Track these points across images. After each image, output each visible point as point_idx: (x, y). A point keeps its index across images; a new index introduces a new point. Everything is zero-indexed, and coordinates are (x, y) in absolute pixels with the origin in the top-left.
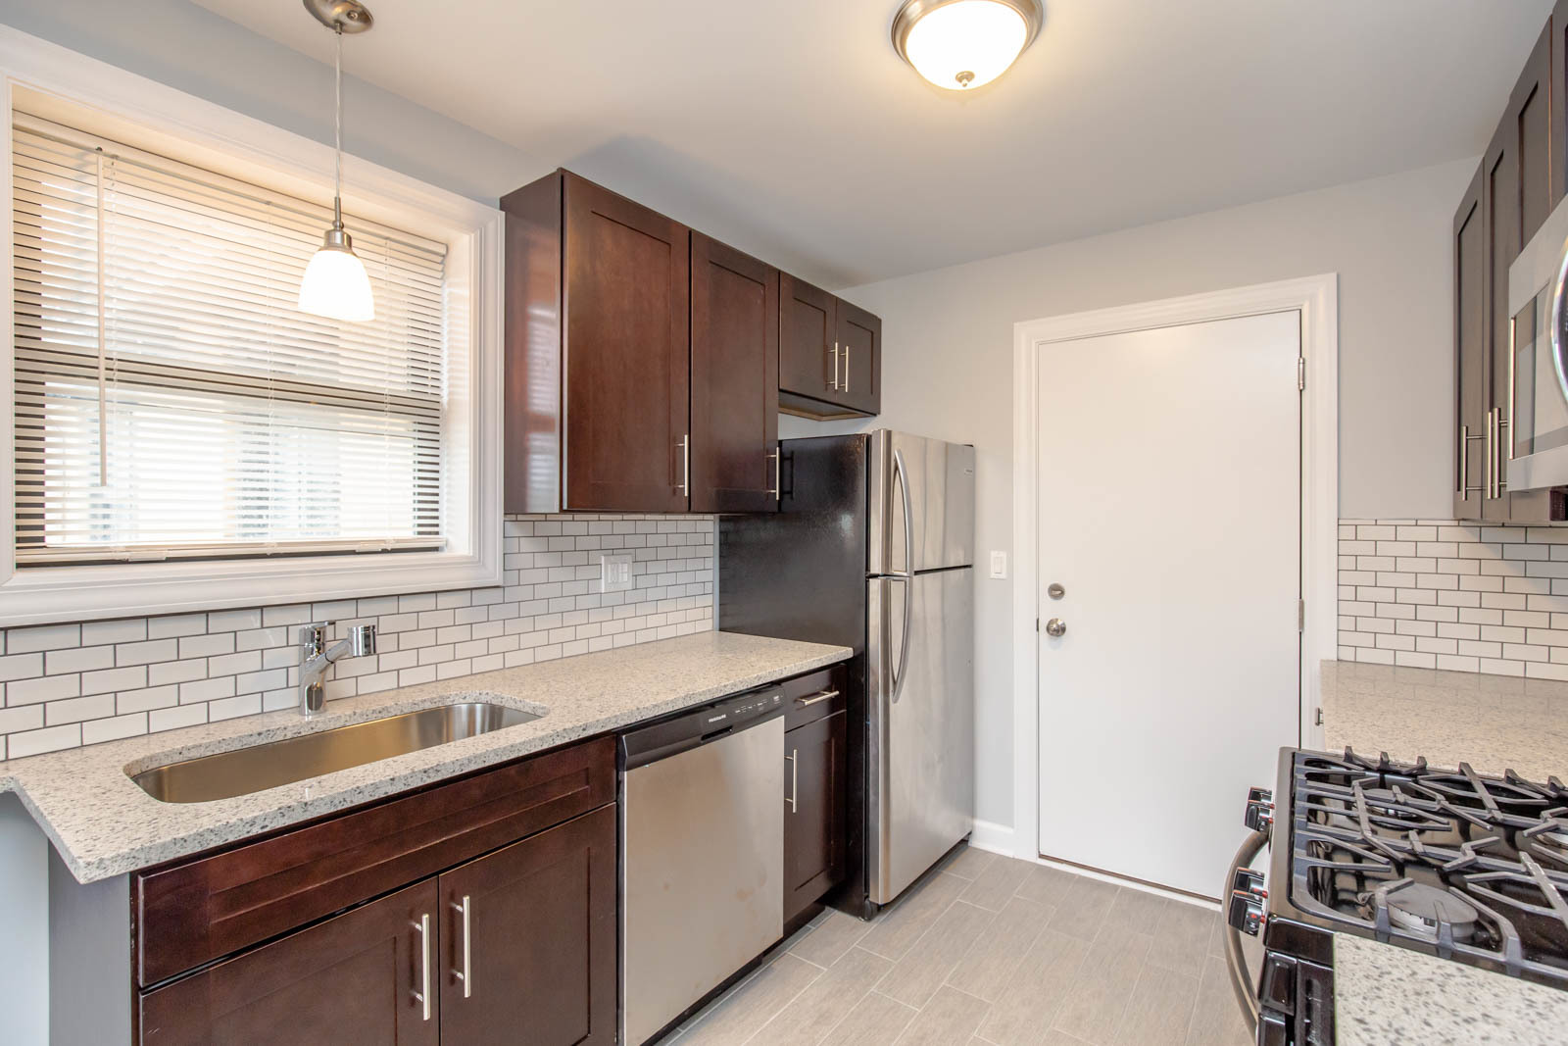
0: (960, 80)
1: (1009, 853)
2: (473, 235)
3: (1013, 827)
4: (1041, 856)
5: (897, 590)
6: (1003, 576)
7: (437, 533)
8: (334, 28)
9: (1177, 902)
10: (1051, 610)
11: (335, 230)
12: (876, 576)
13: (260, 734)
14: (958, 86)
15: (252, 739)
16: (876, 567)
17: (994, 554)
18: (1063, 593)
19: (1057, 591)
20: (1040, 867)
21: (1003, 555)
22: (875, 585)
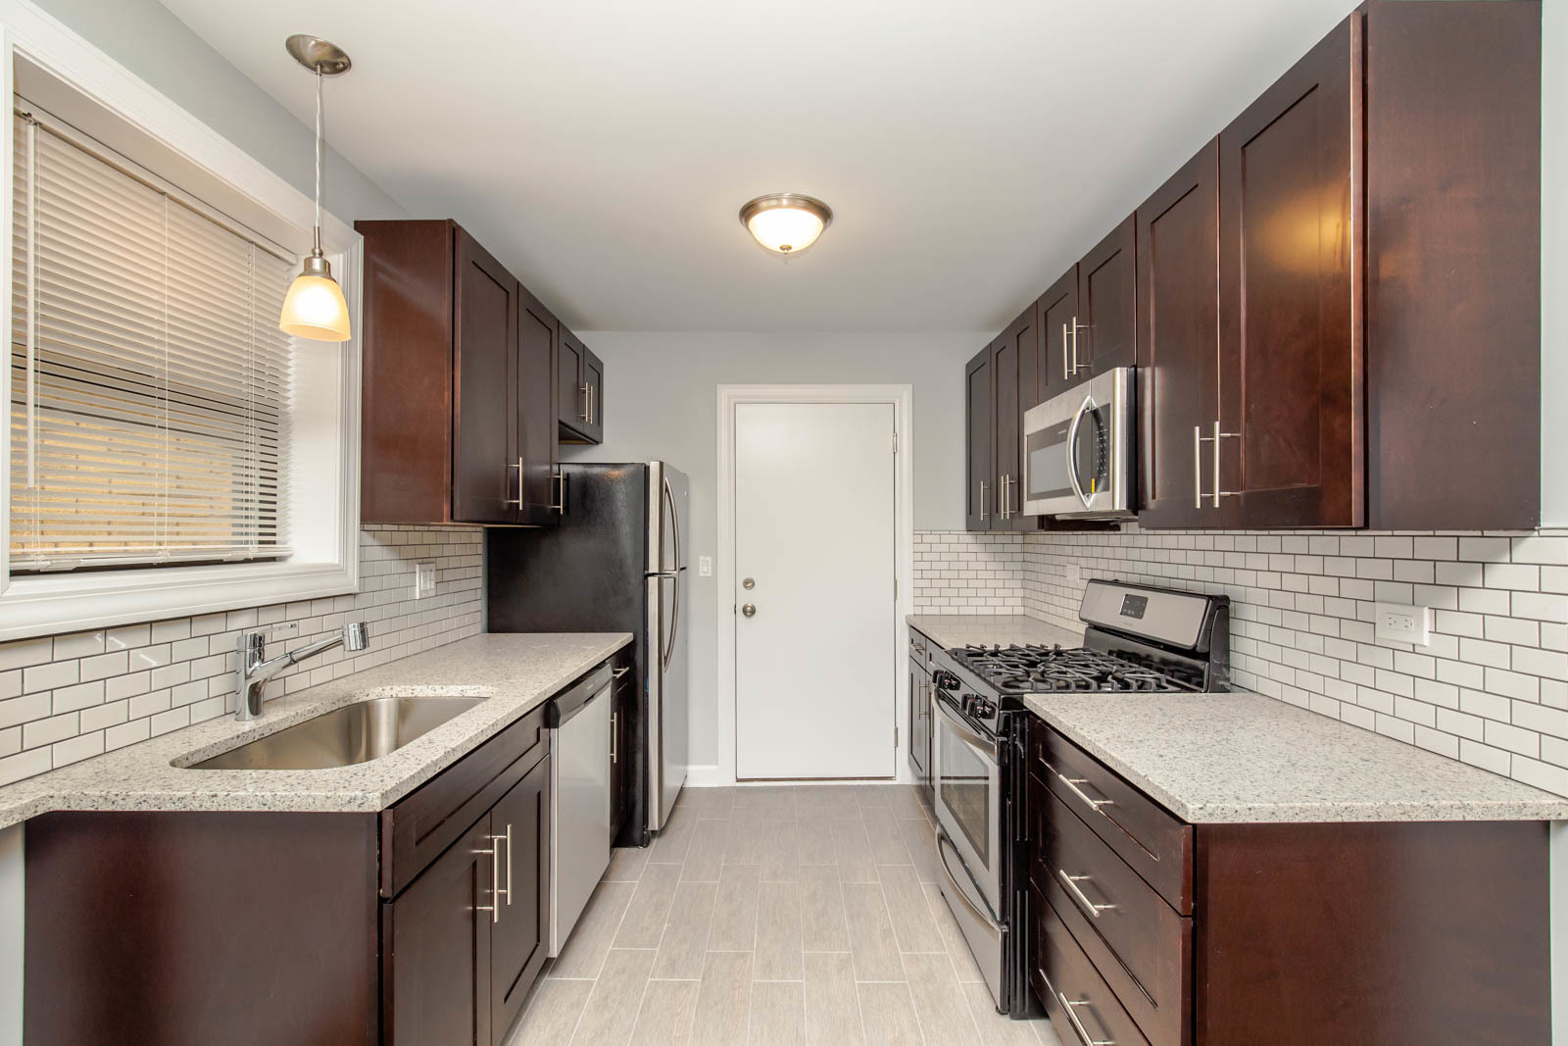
0: (781, 248)
1: (715, 785)
2: (342, 255)
3: (717, 764)
4: (738, 780)
5: (668, 584)
6: (709, 574)
7: (274, 542)
8: (315, 70)
9: (830, 786)
10: (746, 598)
11: (314, 256)
12: (653, 574)
13: (238, 737)
14: (781, 251)
15: (233, 742)
16: (653, 568)
17: (701, 558)
18: (754, 584)
19: (749, 584)
20: (740, 789)
21: (709, 559)
22: (653, 582)
